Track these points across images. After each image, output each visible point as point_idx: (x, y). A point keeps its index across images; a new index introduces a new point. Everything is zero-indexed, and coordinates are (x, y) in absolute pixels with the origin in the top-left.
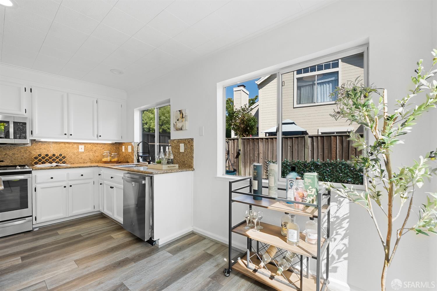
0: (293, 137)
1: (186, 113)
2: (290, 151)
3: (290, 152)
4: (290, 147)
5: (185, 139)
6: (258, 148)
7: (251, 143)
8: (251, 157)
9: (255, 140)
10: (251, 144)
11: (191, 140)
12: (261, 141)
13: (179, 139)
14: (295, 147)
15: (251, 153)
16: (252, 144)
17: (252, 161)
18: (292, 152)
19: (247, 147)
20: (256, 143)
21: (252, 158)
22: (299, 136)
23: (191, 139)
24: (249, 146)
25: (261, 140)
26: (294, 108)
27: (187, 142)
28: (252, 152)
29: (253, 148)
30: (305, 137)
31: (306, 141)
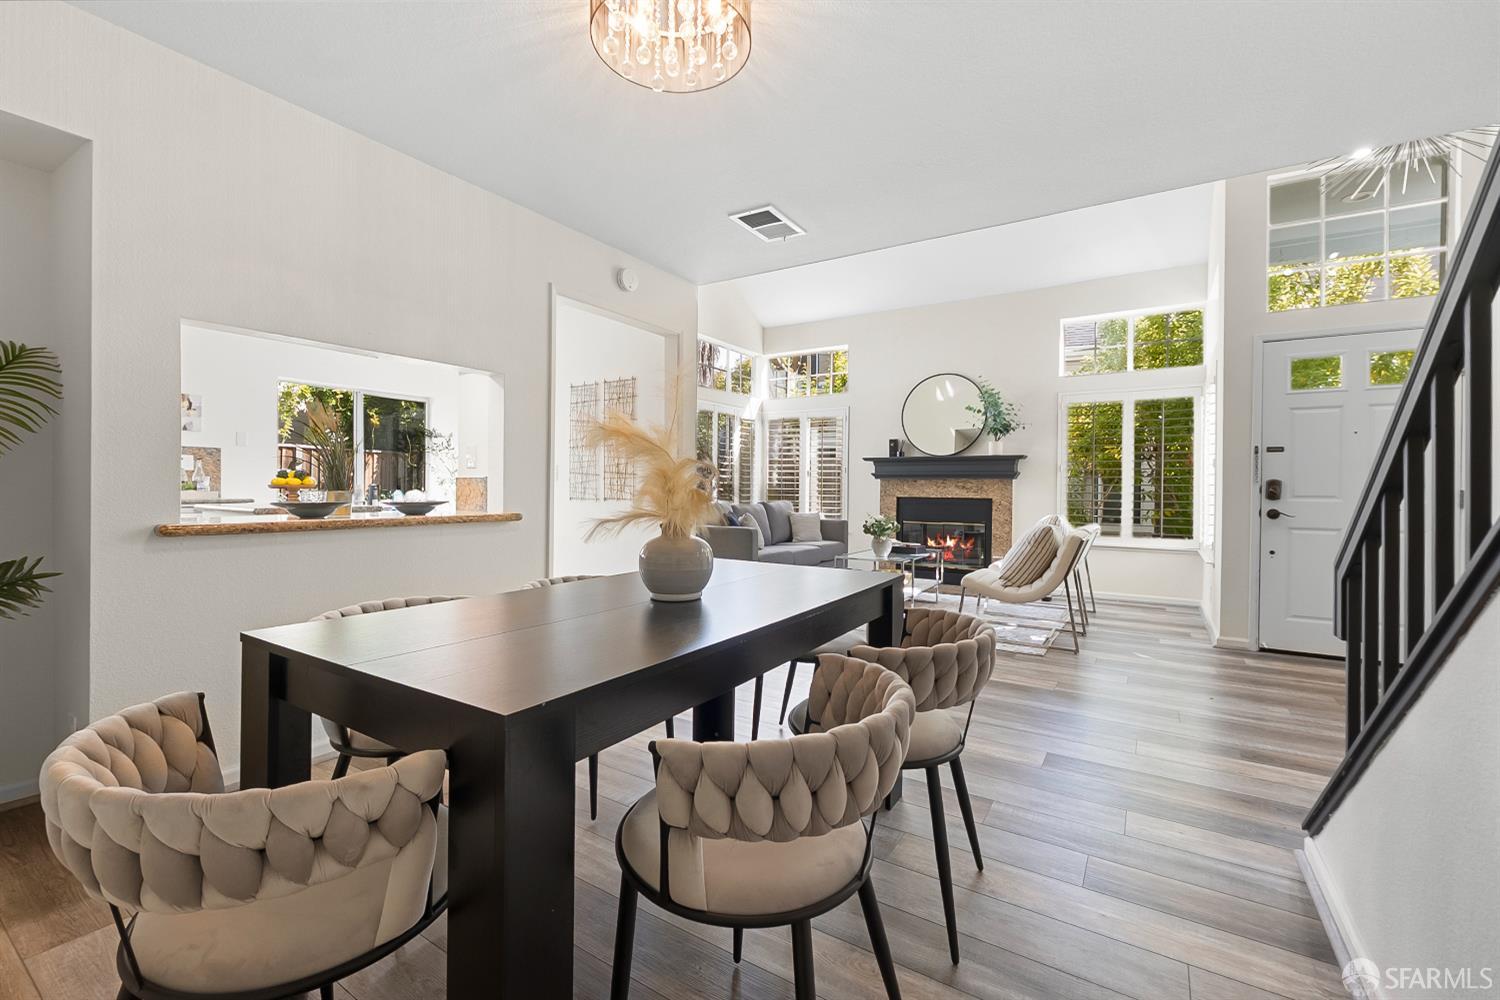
1: (202, 402)
11: (214, 451)
23: (216, 449)
27: (205, 453)
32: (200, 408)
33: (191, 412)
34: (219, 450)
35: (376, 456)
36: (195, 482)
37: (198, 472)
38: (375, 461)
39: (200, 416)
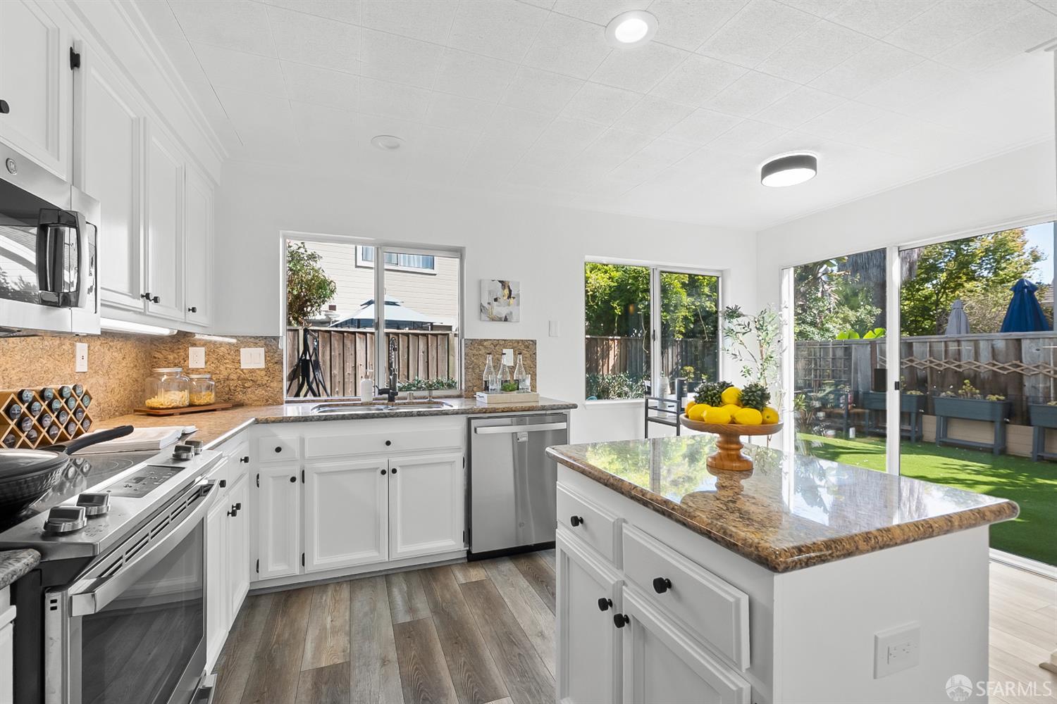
0: (428, 334)
1: (520, 289)
2: (424, 360)
3: (424, 363)
4: (423, 352)
5: (518, 341)
6: (353, 353)
7: (335, 343)
8: (335, 376)
9: (345, 334)
10: (336, 345)
11: (531, 343)
12: (360, 338)
13: (498, 340)
14: (432, 353)
15: (335, 366)
16: (339, 345)
17: (337, 384)
18: (428, 362)
19: (323, 353)
20: (348, 343)
21: (337, 377)
22: (440, 332)
23: (532, 341)
24: (328, 349)
25: (362, 336)
26: (357, 267)
27: (523, 346)
28: (337, 364)
29: (340, 354)
30: (448, 334)
31: (451, 342)
32: (518, 295)
33: (512, 300)
34: (534, 342)
35: (616, 341)
36: (517, 381)
37: (519, 369)
38: (616, 344)
39: (518, 305)
